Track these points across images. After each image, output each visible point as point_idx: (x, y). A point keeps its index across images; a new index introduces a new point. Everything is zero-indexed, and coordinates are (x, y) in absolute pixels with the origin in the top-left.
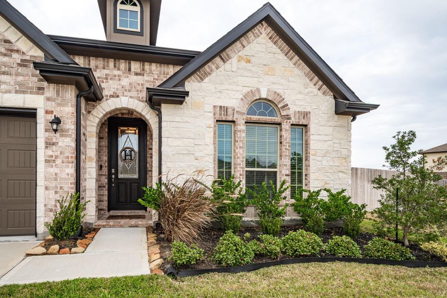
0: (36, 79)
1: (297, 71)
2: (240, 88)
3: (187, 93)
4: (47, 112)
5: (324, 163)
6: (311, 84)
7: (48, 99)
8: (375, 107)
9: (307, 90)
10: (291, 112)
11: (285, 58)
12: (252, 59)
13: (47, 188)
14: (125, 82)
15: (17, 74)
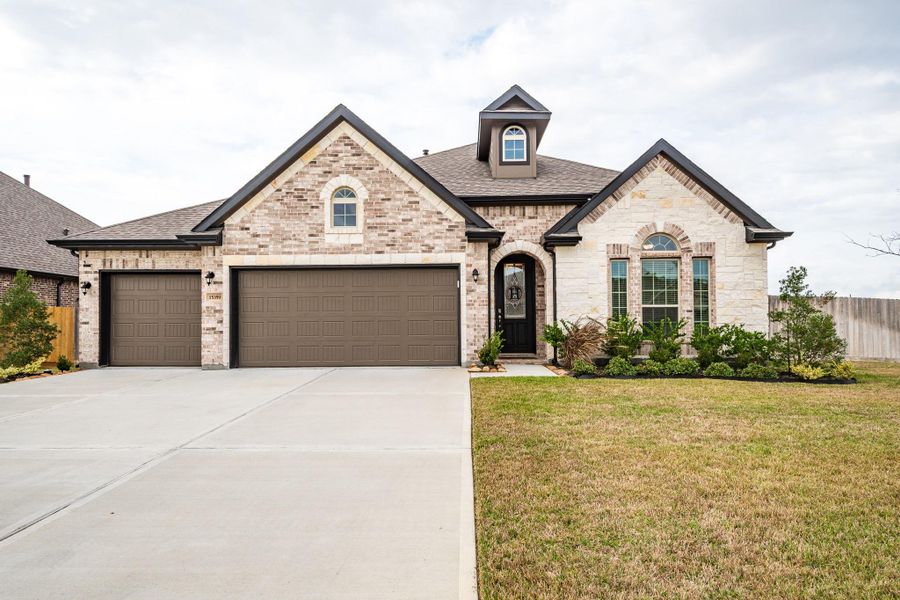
0: (459, 240)
1: (698, 200)
2: (634, 224)
3: (580, 238)
4: (468, 266)
5: (733, 296)
6: (716, 213)
7: (468, 255)
9: (710, 220)
10: (692, 244)
11: (684, 188)
12: (647, 194)
13: (468, 326)
15: (446, 237)
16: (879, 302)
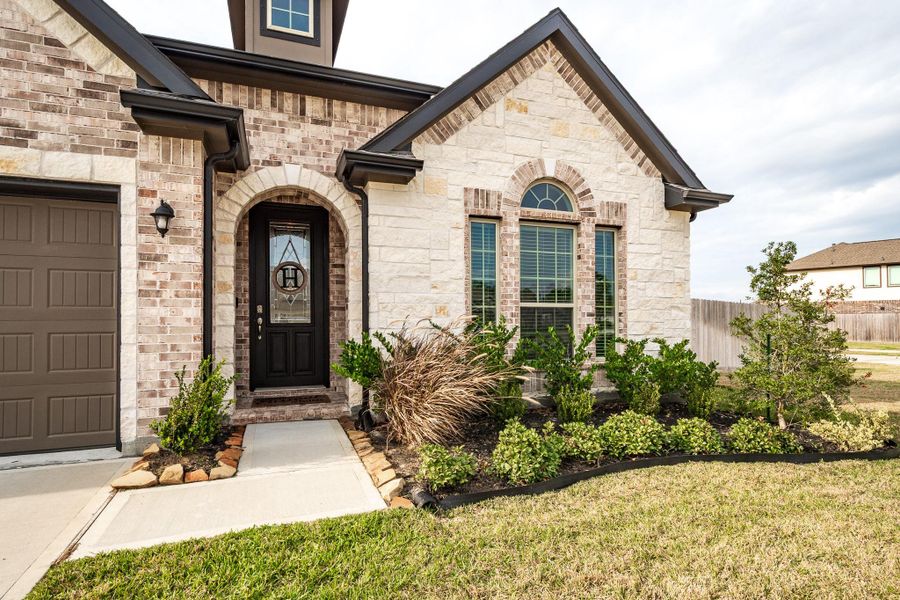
0: (118, 124)
1: (604, 132)
2: (510, 158)
3: (419, 165)
4: (142, 193)
5: (649, 292)
6: (627, 156)
7: (145, 166)
8: (727, 198)
9: (620, 166)
10: (595, 203)
11: (585, 107)
12: (531, 107)
13: (142, 349)
14: (294, 135)
15: (76, 112)
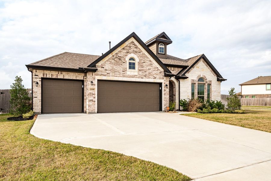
0: (162, 76)
1: (209, 70)
2: (197, 75)
3: (188, 77)
4: (163, 83)
5: (215, 94)
6: (212, 73)
7: (164, 80)
8: (226, 80)
10: (207, 81)
11: (206, 66)
12: (199, 67)
13: (164, 100)
15: (159, 75)
16: (226, 95)
